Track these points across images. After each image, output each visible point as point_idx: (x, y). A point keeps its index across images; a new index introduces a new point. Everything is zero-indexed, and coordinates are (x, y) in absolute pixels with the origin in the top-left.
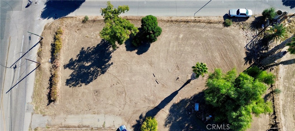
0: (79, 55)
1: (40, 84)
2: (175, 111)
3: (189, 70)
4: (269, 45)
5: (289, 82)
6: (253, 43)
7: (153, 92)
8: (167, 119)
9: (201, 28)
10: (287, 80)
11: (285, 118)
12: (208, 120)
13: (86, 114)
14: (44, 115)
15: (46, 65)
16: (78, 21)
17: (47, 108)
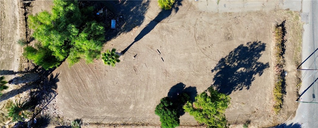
0: (253, 80)
1: (295, 46)
2: (138, 19)
3: (122, 66)
4: (29, 98)
5: (8, 55)
6: (47, 100)
7: (164, 39)
8: (147, 8)
9: (109, 117)
10: (11, 57)
11: (15, 15)
12: (101, 9)
13: (239, 12)
14: (288, 9)
15: (290, 68)
16: (255, 123)
17: (285, 18)
